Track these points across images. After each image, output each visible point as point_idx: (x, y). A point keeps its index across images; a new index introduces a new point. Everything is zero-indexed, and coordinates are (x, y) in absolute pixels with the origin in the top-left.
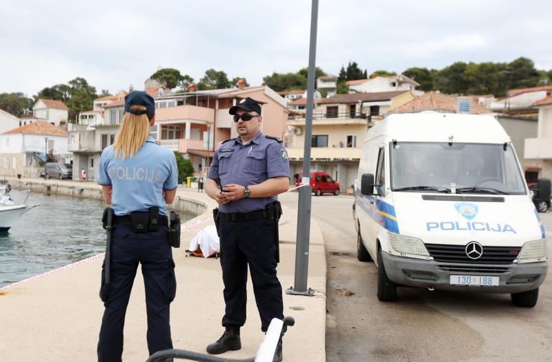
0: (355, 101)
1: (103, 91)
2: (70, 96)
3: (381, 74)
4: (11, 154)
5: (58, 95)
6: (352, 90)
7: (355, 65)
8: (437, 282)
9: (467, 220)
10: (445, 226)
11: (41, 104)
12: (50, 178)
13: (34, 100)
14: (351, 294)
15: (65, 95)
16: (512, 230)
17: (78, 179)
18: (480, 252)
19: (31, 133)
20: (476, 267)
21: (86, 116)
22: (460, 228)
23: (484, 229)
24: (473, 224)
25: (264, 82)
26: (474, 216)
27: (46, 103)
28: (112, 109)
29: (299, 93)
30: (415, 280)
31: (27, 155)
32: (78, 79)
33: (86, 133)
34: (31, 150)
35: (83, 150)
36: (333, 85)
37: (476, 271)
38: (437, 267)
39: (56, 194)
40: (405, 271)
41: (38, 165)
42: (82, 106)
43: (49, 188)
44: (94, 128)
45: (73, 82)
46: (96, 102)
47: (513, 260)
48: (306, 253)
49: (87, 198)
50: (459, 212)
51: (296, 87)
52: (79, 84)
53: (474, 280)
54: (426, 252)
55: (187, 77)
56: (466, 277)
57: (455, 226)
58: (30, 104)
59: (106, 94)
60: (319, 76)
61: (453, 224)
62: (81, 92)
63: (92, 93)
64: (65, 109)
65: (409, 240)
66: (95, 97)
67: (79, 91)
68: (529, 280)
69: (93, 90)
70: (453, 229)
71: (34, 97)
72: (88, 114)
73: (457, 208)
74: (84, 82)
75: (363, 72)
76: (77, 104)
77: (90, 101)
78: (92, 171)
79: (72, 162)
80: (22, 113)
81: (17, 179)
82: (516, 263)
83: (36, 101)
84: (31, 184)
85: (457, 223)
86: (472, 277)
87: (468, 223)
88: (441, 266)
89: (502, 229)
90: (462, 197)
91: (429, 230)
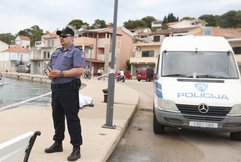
0: (169, 33)
1: (47, 31)
2: (31, 34)
3: (187, 19)
4: (4, 61)
5: (26, 34)
6: (170, 28)
7: (172, 15)
8: (182, 125)
9: (201, 92)
10: (188, 95)
11: (18, 38)
12: (21, 72)
13: (16, 36)
14: (140, 129)
15: (29, 34)
16: (227, 98)
17: (33, 73)
18: (207, 110)
19: (13, 52)
20: (204, 117)
21: (38, 43)
22: (196, 96)
23: (210, 97)
24: (204, 94)
25: (124, 25)
26: (205, 90)
27: (20, 38)
28: (49, 40)
29: (142, 30)
30: (171, 123)
31: (11, 62)
32: (35, 26)
33: (37, 51)
34: (13, 59)
35: (35, 59)
36: (160, 25)
37: (204, 120)
38: (182, 117)
39: (22, 79)
40: (165, 118)
41: (16, 66)
42: (36, 38)
43: (19, 77)
44: (40, 49)
45: (33, 27)
46: (43, 37)
47: (226, 114)
48: (112, 107)
49: (35, 81)
50: (197, 88)
51: (140, 27)
52: (35, 28)
53: (203, 124)
54: (177, 109)
55: (86, 24)
56: (199, 122)
57: (193, 95)
58: (14, 38)
59: (48, 33)
60: (153, 21)
61: (192, 94)
62: (37, 32)
63: (41, 32)
64: (29, 40)
65: (168, 102)
66: (43, 34)
67: (35, 32)
68: (237, 126)
69: (42, 31)
70: (192, 96)
71: (16, 35)
72: (39, 42)
73: (196, 86)
74: (38, 27)
75: (177, 18)
76: (35, 38)
77: (40, 36)
78: (39, 69)
79: (30, 65)
80: (10, 42)
81: (6, 72)
82: (228, 116)
83: (17, 37)
84: (11, 75)
85: (195, 94)
86: (202, 123)
87: (201, 94)
88: (184, 116)
89: (221, 97)
90: (199, 80)
91: (178, 97)
